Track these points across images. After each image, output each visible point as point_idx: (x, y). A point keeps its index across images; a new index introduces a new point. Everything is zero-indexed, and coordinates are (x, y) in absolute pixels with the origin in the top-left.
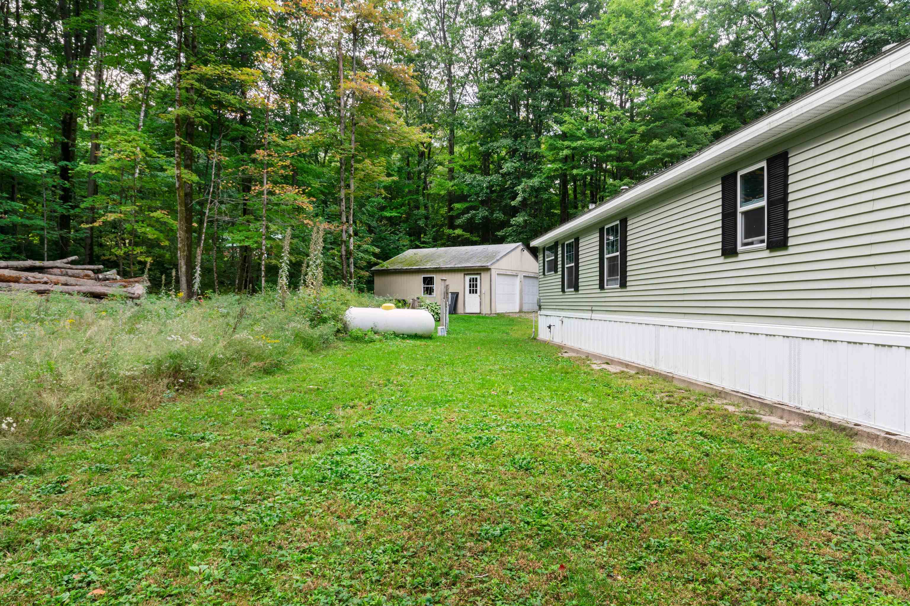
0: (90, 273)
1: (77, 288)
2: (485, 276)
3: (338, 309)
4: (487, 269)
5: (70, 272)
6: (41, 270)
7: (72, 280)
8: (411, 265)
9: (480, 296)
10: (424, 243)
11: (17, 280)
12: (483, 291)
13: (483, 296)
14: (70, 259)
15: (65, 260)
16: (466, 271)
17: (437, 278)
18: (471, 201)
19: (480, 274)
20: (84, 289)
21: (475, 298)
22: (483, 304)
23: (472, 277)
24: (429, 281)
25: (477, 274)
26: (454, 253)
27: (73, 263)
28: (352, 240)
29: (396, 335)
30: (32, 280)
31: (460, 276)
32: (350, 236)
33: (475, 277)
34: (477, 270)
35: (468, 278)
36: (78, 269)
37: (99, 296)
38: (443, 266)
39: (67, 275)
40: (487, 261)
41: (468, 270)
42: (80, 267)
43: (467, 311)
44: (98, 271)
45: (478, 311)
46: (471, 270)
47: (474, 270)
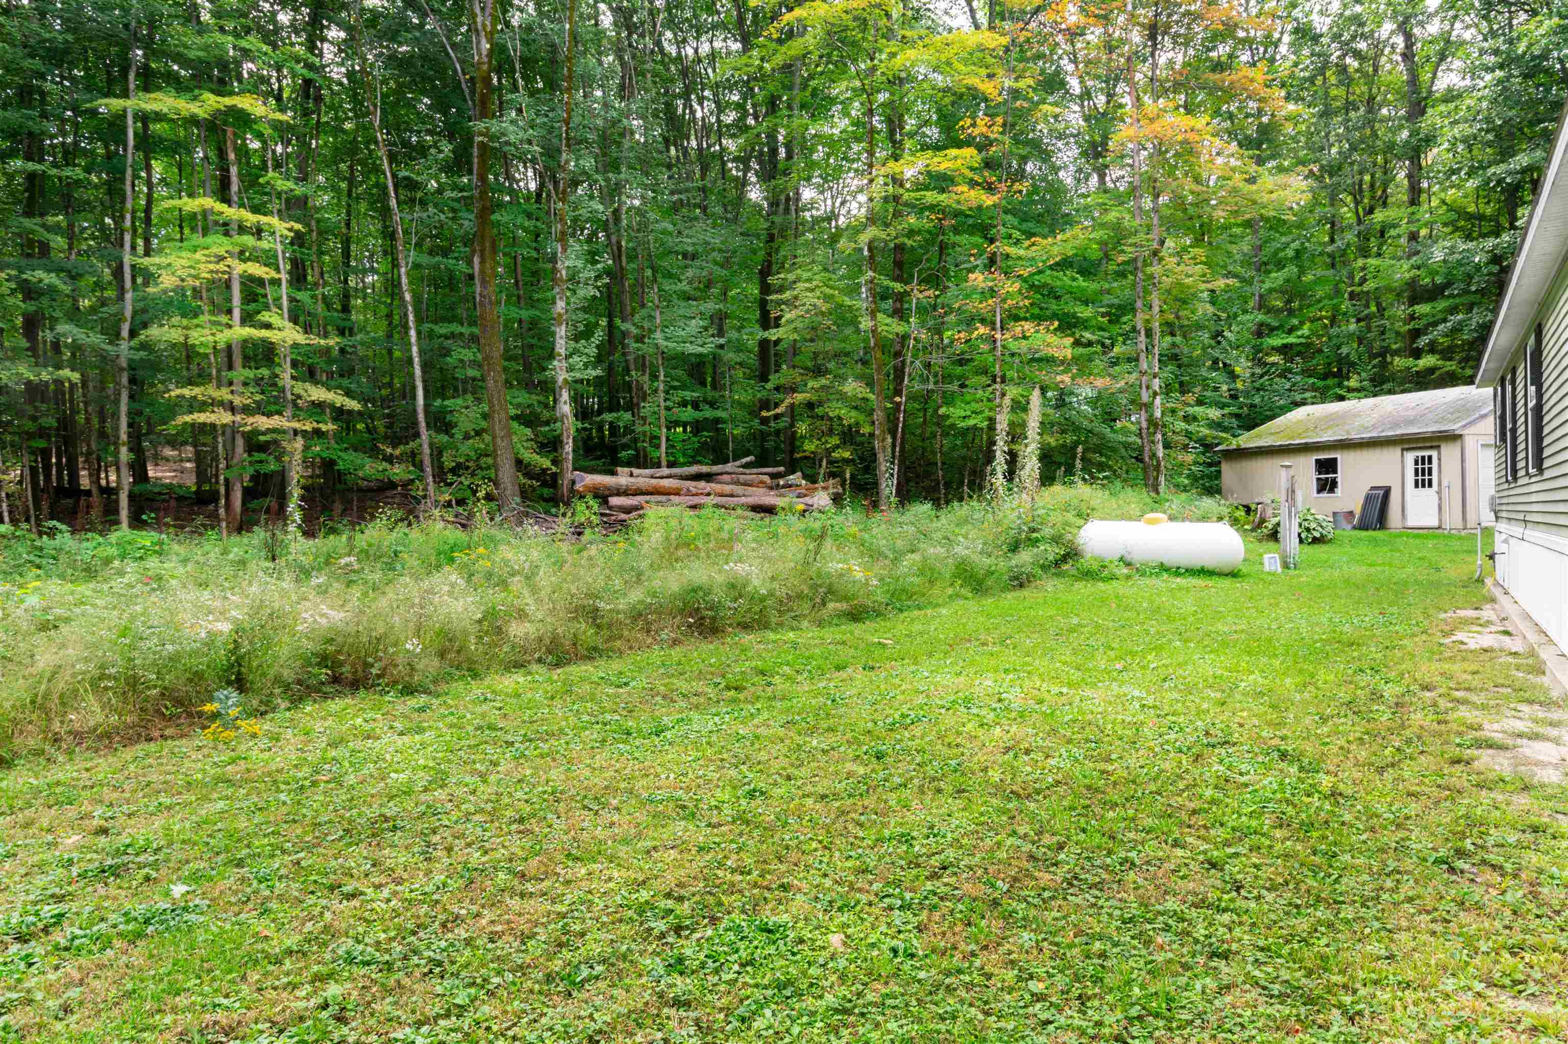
0: (766, 478)
1: (743, 500)
2: (1449, 452)
3: (1067, 524)
4: (1454, 438)
5: (742, 478)
6: (708, 477)
7: (738, 489)
8: (1292, 438)
9: (1439, 493)
10: (1350, 390)
11: (677, 493)
12: (1445, 483)
13: (1445, 492)
14: (745, 460)
15: (738, 463)
16: (1406, 443)
17: (1344, 459)
18: (1452, 296)
19: (1438, 447)
20: (751, 500)
21: (1428, 495)
22: (1446, 508)
23: (1420, 454)
24: (1327, 466)
25: (1431, 447)
26: (1390, 408)
27: (746, 466)
28: (1158, 401)
29: (1163, 568)
30: (694, 491)
31: (1394, 453)
32: (1155, 394)
33: (1426, 453)
34: (1430, 439)
35: (1410, 457)
36: (752, 475)
37: (769, 510)
38: (1354, 435)
39: (737, 483)
40: (1454, 421)
41: (1409, 441)
42: (755, 470)
43: (1411, 523)
44: (779, 476)
45: (1435, 523)
46: (1418, 440)
47: (1425, 439)
